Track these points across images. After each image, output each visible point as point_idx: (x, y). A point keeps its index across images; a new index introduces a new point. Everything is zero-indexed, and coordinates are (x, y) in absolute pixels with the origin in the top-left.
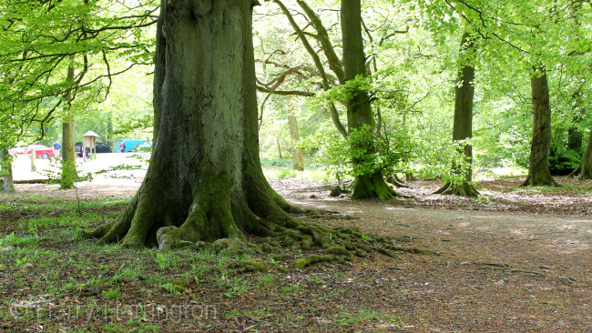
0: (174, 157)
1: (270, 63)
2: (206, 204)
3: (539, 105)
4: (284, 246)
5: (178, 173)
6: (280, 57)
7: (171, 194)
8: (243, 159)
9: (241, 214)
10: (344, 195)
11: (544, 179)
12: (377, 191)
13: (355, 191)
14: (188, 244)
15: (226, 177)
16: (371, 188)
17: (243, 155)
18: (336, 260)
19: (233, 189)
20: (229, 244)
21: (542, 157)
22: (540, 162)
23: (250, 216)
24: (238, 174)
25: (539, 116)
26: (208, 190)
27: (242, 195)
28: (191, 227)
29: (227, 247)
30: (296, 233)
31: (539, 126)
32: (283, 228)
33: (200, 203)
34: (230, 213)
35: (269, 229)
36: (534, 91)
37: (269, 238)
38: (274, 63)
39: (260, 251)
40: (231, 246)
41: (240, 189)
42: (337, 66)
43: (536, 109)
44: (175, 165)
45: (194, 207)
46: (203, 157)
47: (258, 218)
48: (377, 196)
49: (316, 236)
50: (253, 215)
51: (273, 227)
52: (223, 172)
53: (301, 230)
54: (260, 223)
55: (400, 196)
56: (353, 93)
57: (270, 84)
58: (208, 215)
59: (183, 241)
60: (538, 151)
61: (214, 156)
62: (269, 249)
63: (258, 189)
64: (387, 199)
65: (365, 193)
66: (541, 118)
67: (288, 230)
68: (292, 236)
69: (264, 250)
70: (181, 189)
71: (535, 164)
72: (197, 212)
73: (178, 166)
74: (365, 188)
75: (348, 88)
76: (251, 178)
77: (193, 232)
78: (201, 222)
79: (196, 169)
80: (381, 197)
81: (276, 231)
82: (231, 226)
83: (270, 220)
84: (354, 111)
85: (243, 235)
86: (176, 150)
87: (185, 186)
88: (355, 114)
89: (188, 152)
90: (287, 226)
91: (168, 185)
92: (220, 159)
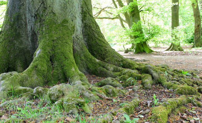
0: (22, 11)
1: (95, 8)
2: (48, 49)
3: (196, 17)
4: (126, 86)
5: (26, 25)
6: (99, 5)
7: (21, 43)
8: (82, 11)
9: (83, 58)
10: (130, 52)
11: (200, 45)
12: (145, 50)
13: (136, 50)
14: (25, 91)
15: (68, 25)
16: (142, 49)
17: (82, 7)
18: (190, 101)
19: (74, 35)
20: (66, 92)
21: (199, 37)
22: (198, 38)
23: (91, 59)
24: (78, 23)
25: (197, 21)
26: (52, 36)
27: (83, 42)
28: (34, 72)
29: (63, 95)
30: (135, 72)
31: (197, 25)
32: (120, 68)
33: (44, 49)
34: (72, 57)
35: (108, 70)
36: (194, 12)
37: (109, 78)
38: (97, 8)
39: (104, 96)
40: (69, 95)
41: (81, 36)
42: (121, 4)
43: (195, 19)
44: (23, 17)
45: (38, 52)
46: (46, 8)
47: (97, 60)
48: (145, 52)
49: (155, 74)
50: (93, 58)
51: (111, 68)
52: (65, 21)
53: (137, 69)
54: (100, 65)
55: (154, 52)
56: (132, 8)
57: (95, 15)
58: (51, 60)
59: (21, 88)
60: (197, 34)
61: (57, 8)
62: (113, 92)
63: (96, 35)
64: (149, 53)
65: (140, 51)
66: (198, 22)
67: (126, 70)
68: (131, 75)
69: (108, 94)
70: (29, 39)
71: (196, 39)
72: (40, 57)
73: (26, 18)
74: (140, 49)
75: (130, 6)
76: (90, 27)
77: (36, 76)
78: (44, 67)
79: (41, 19)
80: (147, 52)
81: (115, 71)
82: (73, 69)
83: (108, 62)
84: (133, 16)
85: (85, 77)
86: (23, 5)
87: (32, 35)
88: (134, 18)
89: (33, 5)
90: (124, 67)
91: (18, 36)
92: (61, 10)
